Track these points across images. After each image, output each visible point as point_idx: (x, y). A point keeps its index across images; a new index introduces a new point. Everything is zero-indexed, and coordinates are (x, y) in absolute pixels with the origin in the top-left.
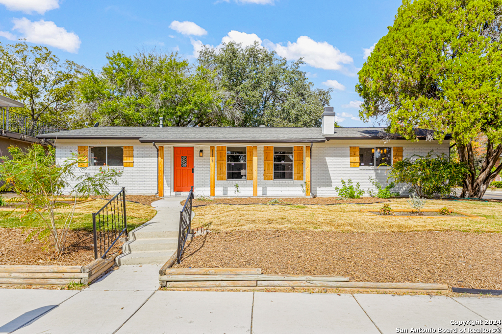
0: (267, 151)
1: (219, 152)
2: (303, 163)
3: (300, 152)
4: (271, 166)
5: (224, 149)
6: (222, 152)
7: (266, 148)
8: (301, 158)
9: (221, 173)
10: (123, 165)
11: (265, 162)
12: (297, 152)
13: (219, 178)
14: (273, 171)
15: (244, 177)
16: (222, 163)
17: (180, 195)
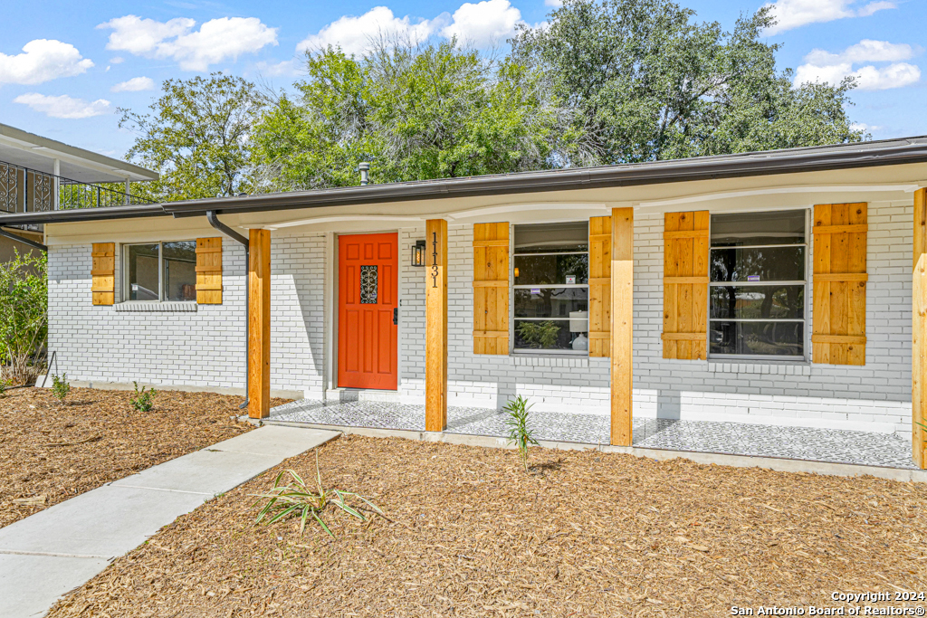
0: (678, 235)
1: (482, 245)
2: (863, 284)
3: (848, 228)
4: (697, 297)
5: (501, 233)
6: (492, 244)
7: (674, 223)
8: (855, 261)
9: (491, 325)
10: (194, 298)
11: (670, 280)
12: (835, 229)
13: (481, 344)
14: (708, 320)
15: (578, 341)
16: (494, 289)
17: (355, 400)
